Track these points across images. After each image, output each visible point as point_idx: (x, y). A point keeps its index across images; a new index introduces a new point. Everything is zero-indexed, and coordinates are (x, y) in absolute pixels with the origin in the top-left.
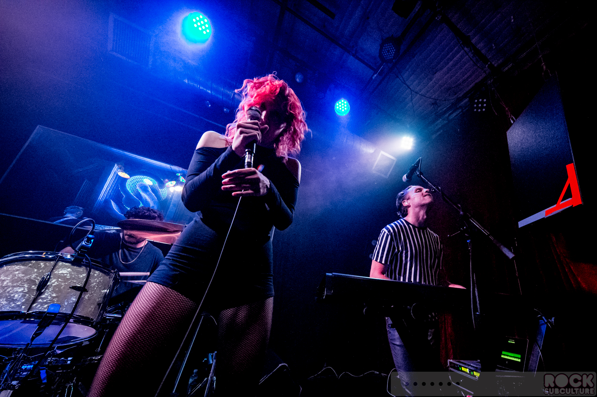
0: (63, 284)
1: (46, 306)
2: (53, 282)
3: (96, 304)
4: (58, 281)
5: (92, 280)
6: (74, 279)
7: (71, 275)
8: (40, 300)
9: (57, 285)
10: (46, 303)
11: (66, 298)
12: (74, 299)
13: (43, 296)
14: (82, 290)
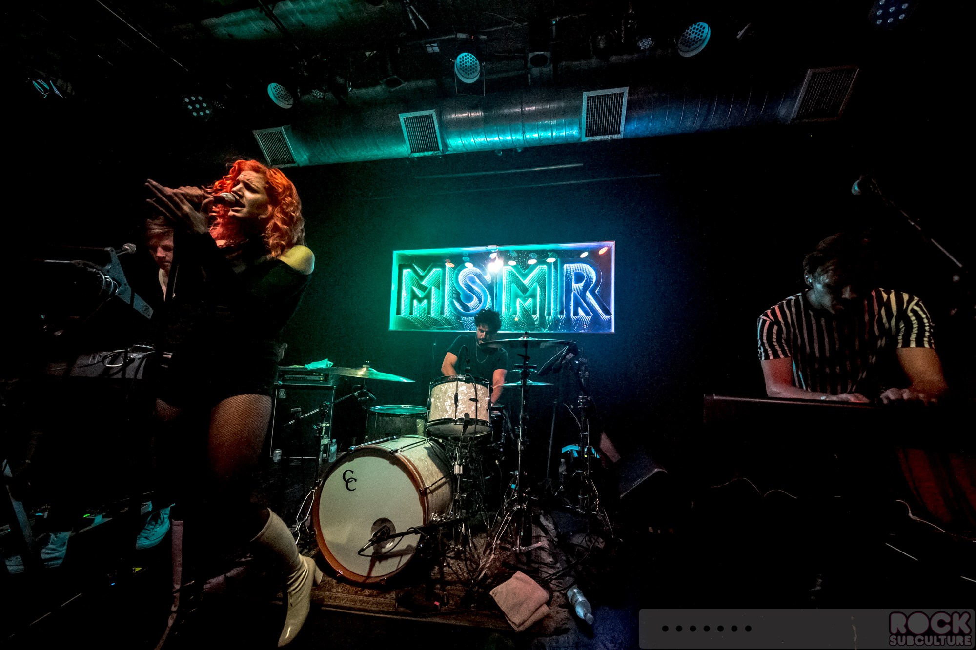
0: (465, 398)
1: (462, 414)
2: (460, 397)
3: (485, 410)
4: (462, 396)
5: (478, 392)
6: (469, 393)
7: (467, 390)
8: (458, 410)
9: (462, 399)
10: (462, 412)
11: (470, 408)
12: (474, 408)
13: (458, 407)
14: (475, 400)
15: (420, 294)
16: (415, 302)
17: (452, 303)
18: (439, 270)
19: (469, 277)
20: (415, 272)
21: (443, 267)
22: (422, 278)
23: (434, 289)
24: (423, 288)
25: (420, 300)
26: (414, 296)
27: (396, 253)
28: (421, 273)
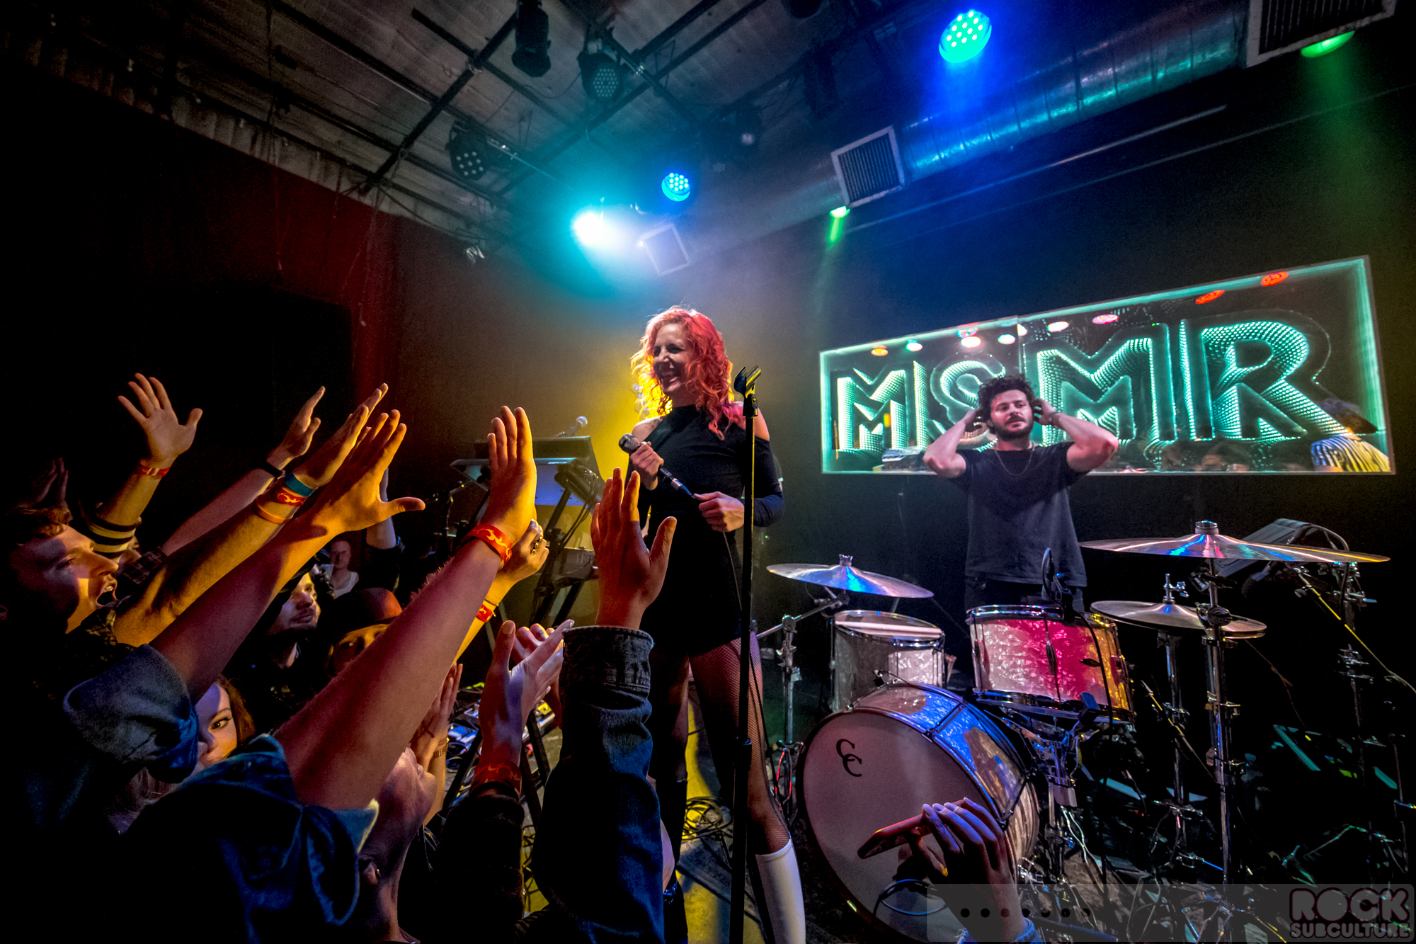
15: (870, 415)
16: (862, 428)
17: (930, 427)
18: (902, 373)
19: (963, 378)
20: (858, 380)
21: (910, 369)
22: (871, 389)
23: (895, 406)
24: (874, 405)
25: (871, 426)
26: (858, 419)
27: (823, 355)
28: (869, 382)
